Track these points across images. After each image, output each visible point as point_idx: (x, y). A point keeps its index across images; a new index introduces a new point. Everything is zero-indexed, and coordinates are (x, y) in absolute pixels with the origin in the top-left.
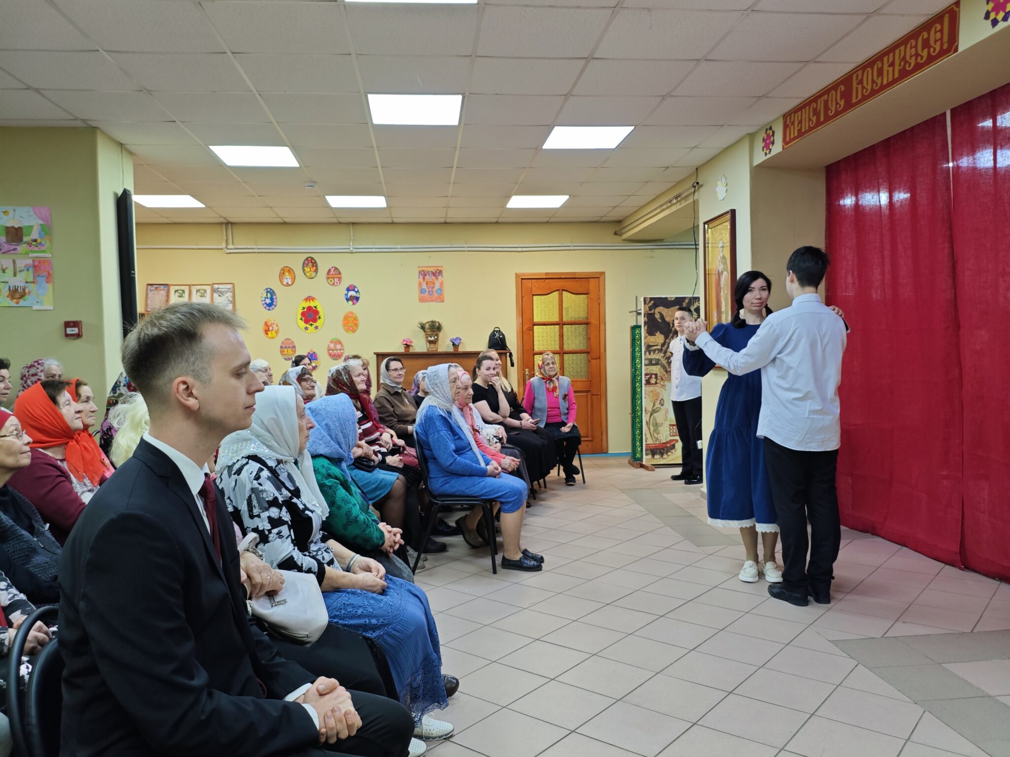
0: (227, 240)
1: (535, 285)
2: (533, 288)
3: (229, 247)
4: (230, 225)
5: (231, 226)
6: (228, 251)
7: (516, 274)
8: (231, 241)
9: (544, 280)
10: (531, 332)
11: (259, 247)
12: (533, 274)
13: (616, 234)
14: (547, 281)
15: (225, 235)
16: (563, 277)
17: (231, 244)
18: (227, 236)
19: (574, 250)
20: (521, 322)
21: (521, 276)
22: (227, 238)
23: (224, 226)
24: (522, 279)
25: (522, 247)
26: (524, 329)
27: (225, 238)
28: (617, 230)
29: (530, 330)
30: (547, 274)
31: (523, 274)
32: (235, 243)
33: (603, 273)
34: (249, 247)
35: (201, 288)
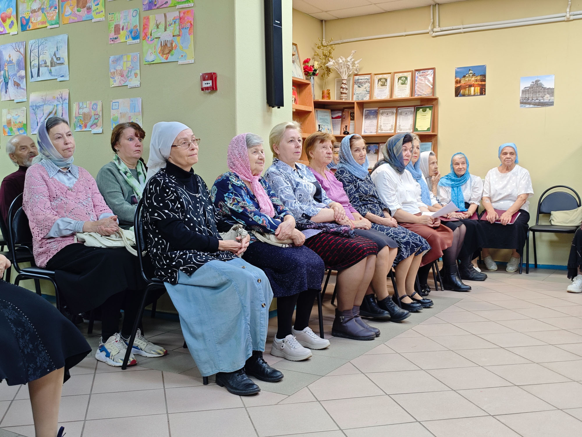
0: (433, 23)
3: (435, 30)
4: (437, 6)
5: (439, 6)
6: (434, 34)
8: (437, 24)
11: (465, 26)
15: (432, 17)
17: (437, 27)
18: (433, 19)
22: (434, 21)
23: (432, 7)
27: (432, 20)
32: (441, 25)
34: (454, 27)
35: (403, 76)
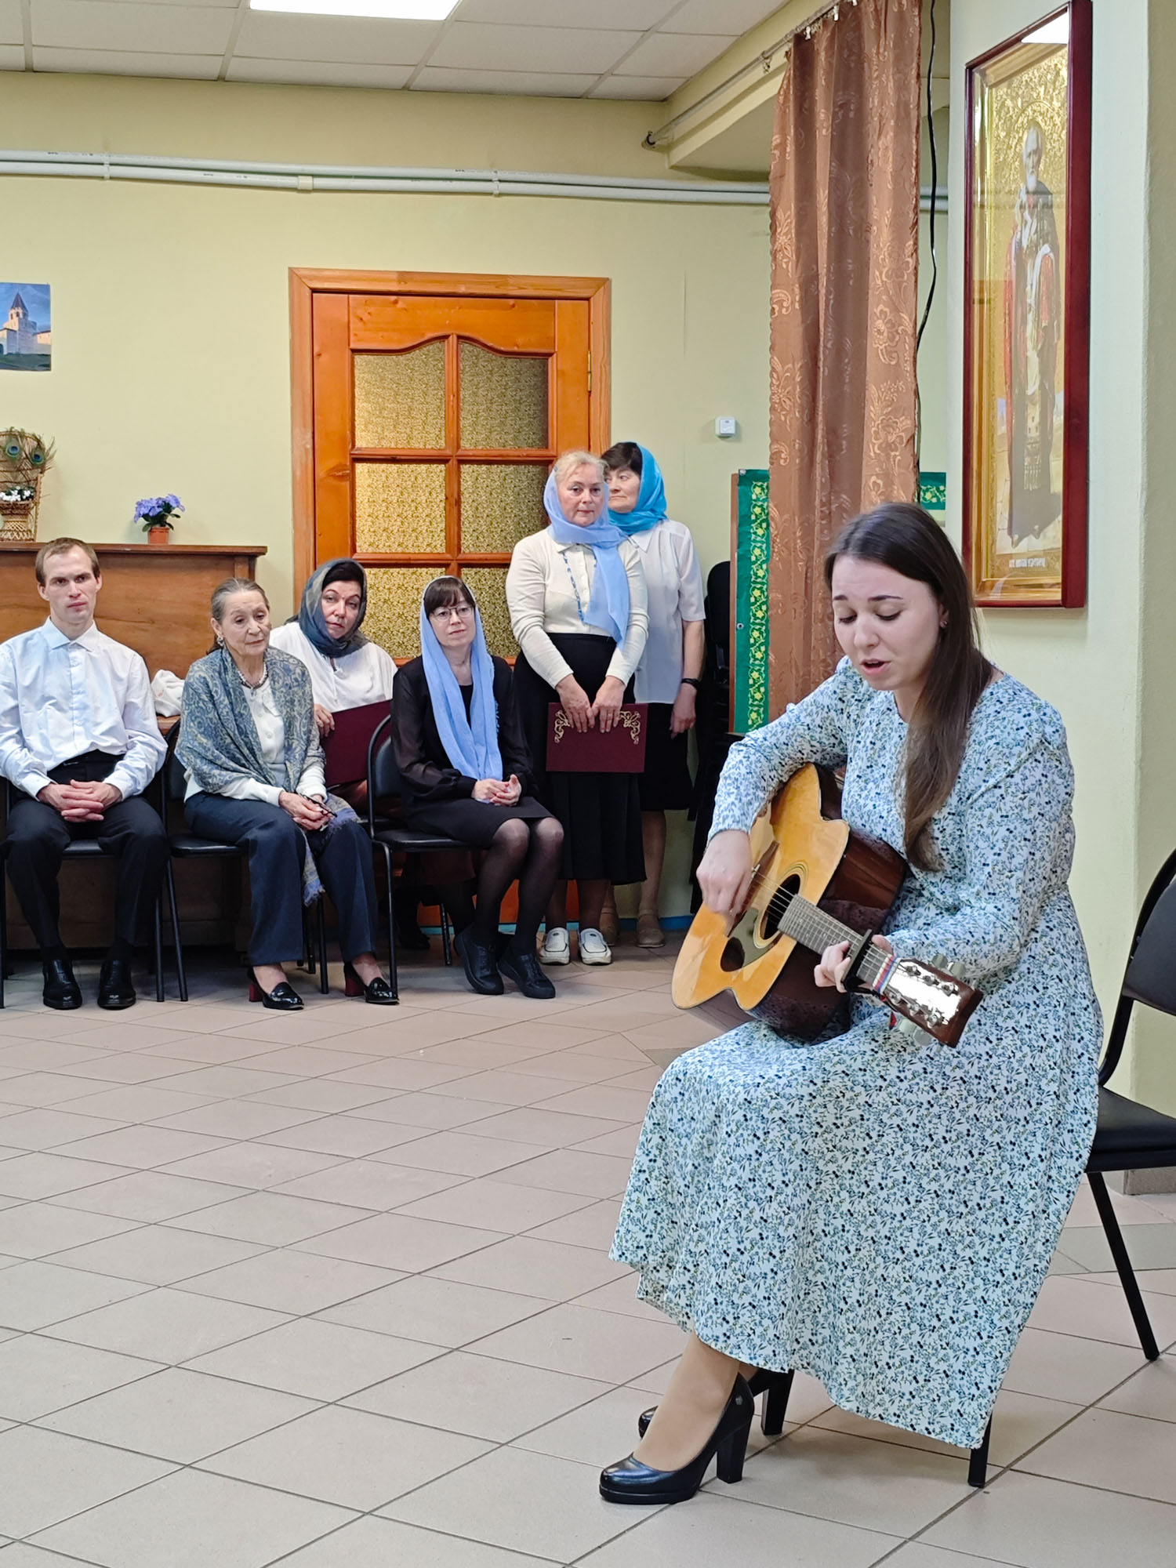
1: (361, 312)
2: (355, 325)
7: (292, 272)
9: (394, 298)
10: (347, 484)
12: (352, 275)
13: (649, 143)
14: (403, 301)
16: (462, 289)
19: (500, 195)
20: (309, 446)
21: (311, 279)
24: (314, 291)
25: (314, 176)
26: (320, 473)
28: (654, 131)
29: (342, 478)
30: (403, 276)
31: (317, 274)
33: (604, 283)
